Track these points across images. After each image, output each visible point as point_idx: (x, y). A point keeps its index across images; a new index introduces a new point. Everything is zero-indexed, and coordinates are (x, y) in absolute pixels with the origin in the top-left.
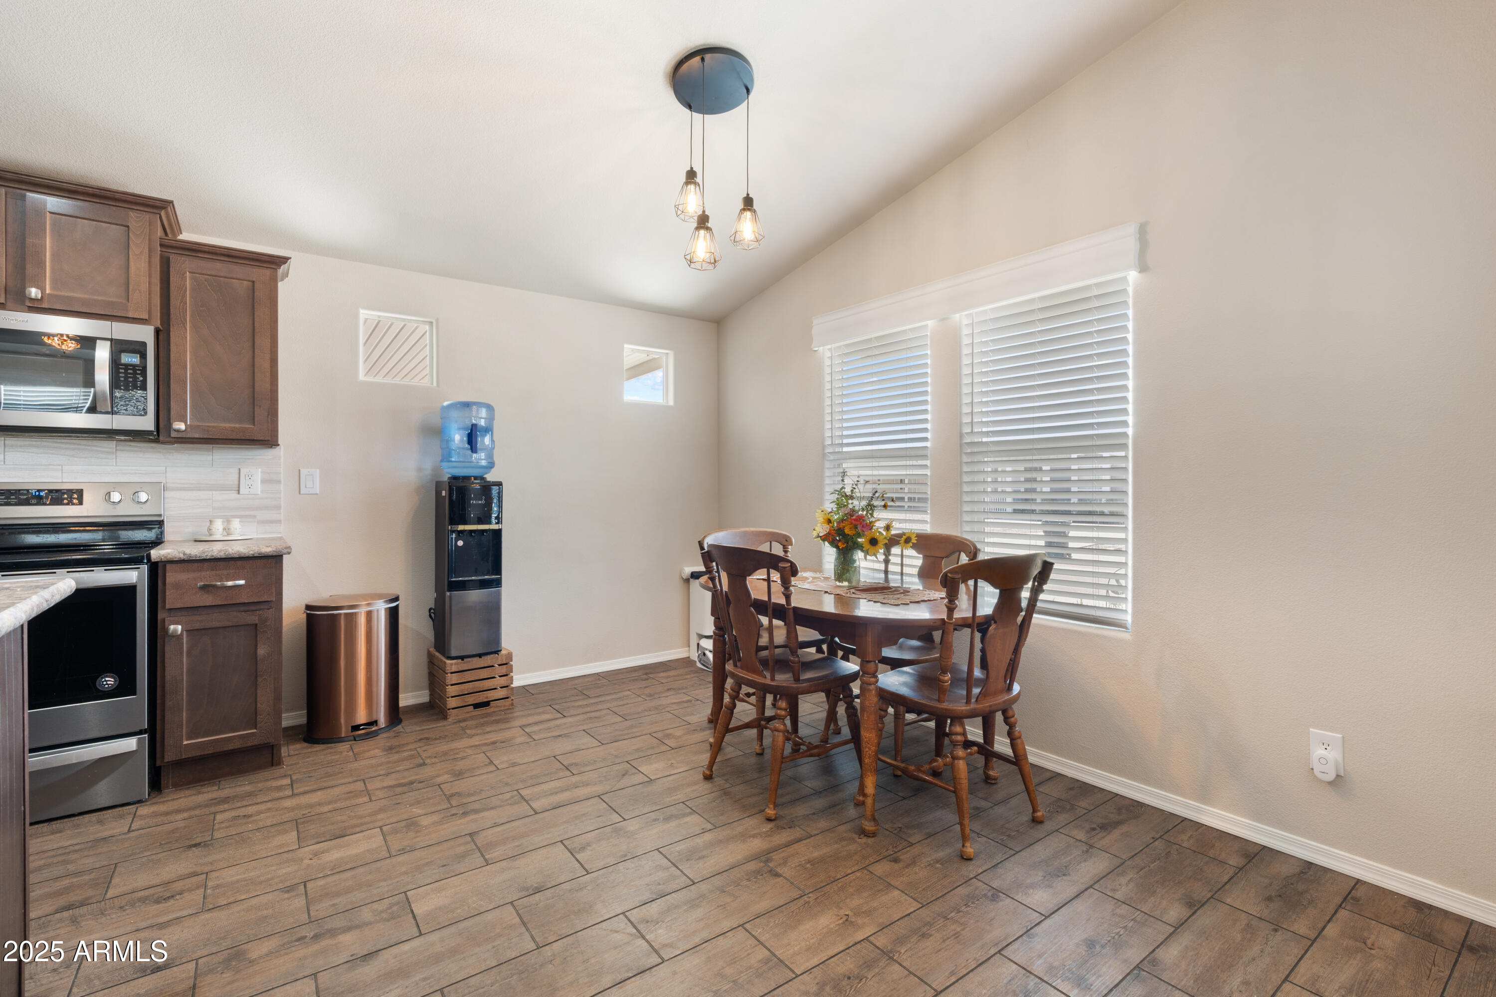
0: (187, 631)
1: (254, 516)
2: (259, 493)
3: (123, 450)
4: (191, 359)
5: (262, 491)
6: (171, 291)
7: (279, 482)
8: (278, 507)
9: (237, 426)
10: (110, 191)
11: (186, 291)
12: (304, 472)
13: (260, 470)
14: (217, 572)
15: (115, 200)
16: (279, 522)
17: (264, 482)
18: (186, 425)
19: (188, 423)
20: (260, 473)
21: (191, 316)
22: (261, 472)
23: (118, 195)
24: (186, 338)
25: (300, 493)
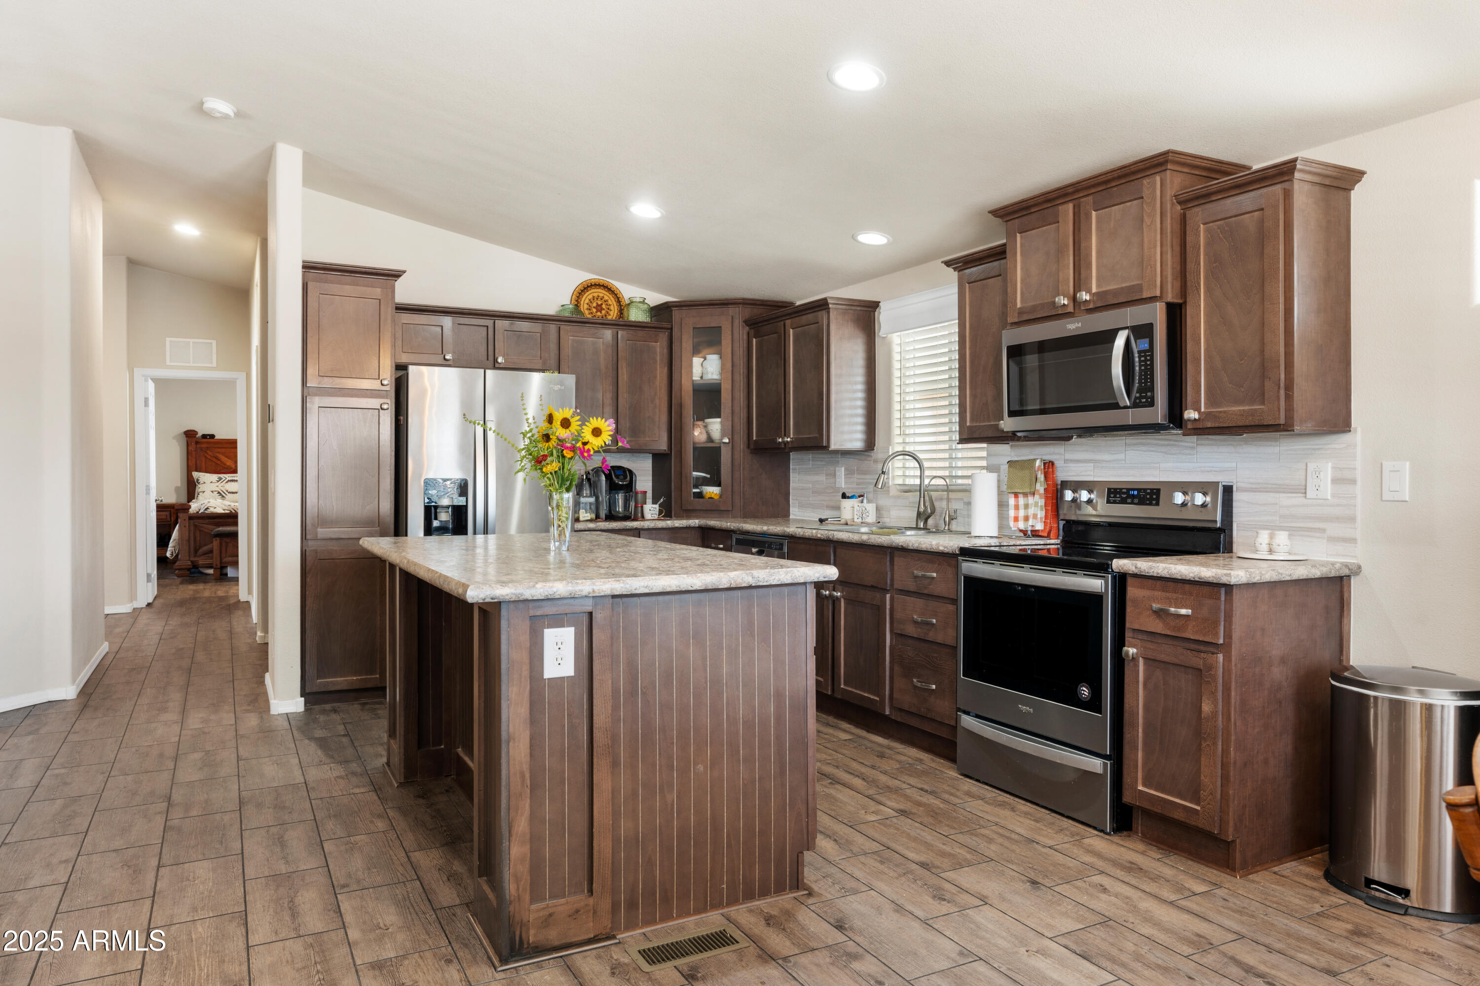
0: (1146, 659)
1: (1324, 530)
2: (1329, 498)
3: (1202, 445)
4: (1205, 331)
5: (1333, 496)
6: (1187, 254)
7: (1353, 482)
8: (1352, 519)
9: (1247, 408)
10: (1126, 167)
11: (1199, 249)
12: (1388, 465)
13: (1330, 464)
14: (1168, 594)
15: (1134, 173)
16: (1353, 540)
17: (1335, 481)
18: (1199, 412)
19: (1203, 410)
20: (1330, 469)
21: (1206, 278)
22: (1333, 468)
23: (1133, 168)
24: (1200, 305)
25: (1382, 500)
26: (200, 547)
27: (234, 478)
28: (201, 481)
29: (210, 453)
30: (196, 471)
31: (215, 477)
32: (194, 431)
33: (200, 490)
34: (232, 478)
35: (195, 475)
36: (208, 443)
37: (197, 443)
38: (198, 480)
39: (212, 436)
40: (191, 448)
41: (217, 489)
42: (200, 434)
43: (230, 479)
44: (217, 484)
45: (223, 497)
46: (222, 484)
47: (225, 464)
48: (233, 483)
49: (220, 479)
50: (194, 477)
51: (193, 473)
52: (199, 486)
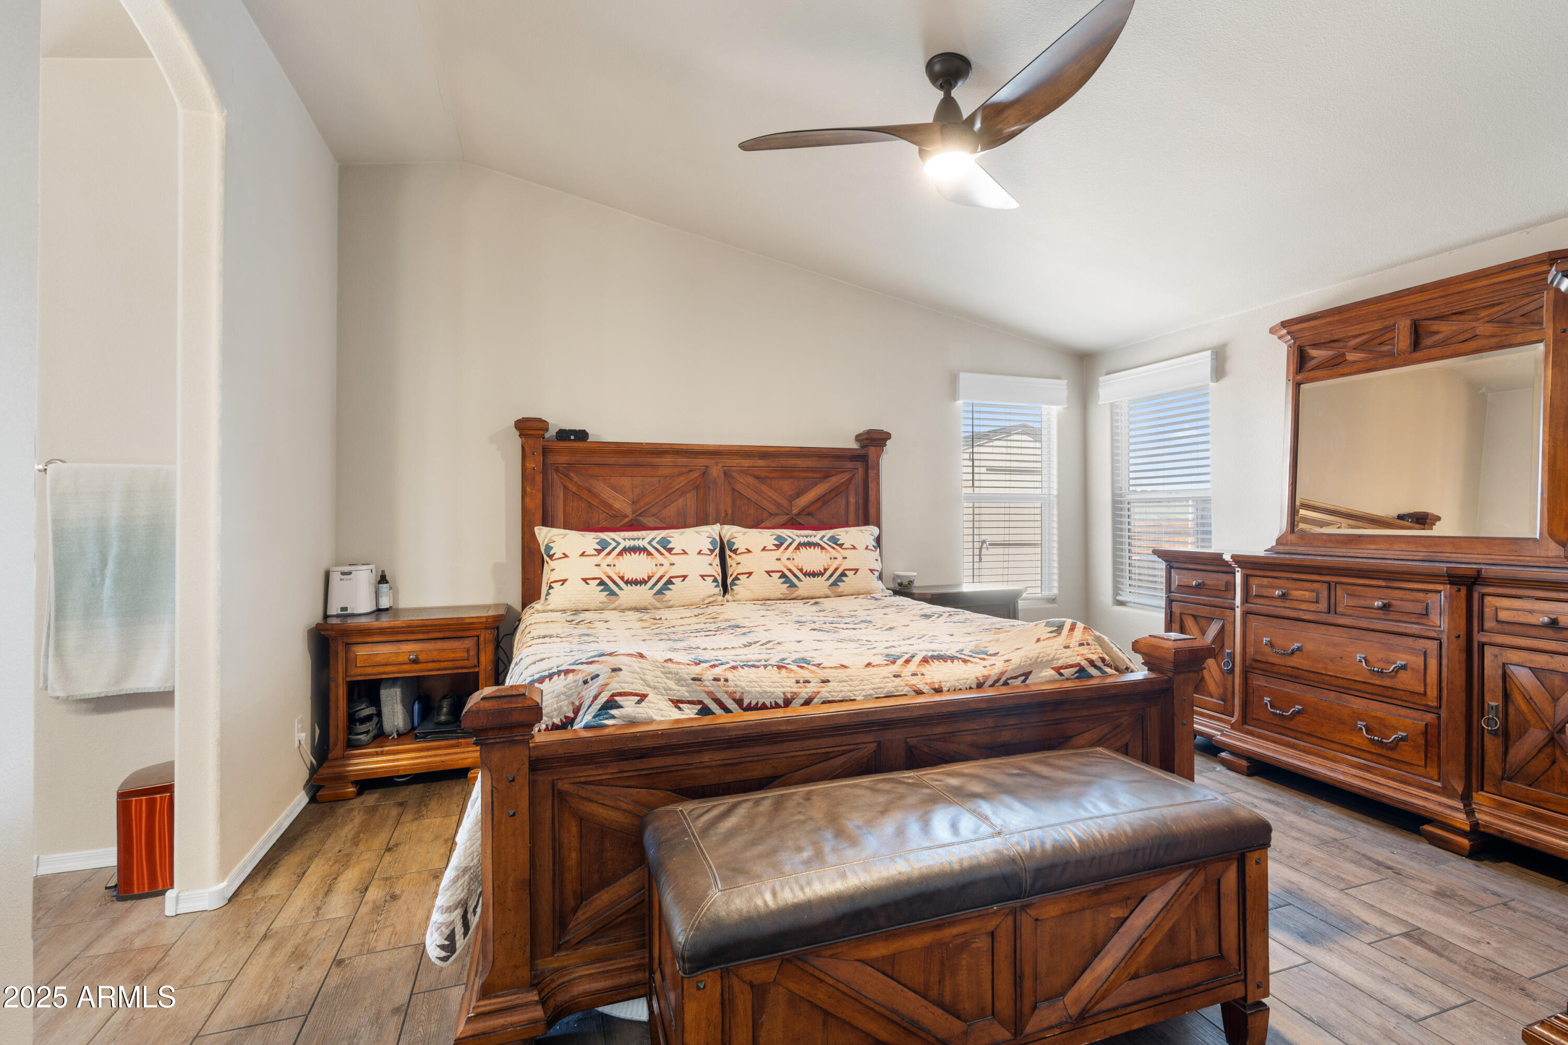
26: (582, 897)
27: (636, 543)
28: (557, 550)
29: (576, 479)
30: (545, 523)
31: (589, 540)
32: (540, 420)
33: (554, 576)
34: (632, 543)
35: (543, 534)
36: (573, 452)
37: (545, 451)
38: (548, 548)
39: (582, 435)
40: (530, 465)
41: (598, 573)
42: (552, 432)
43: (628, 544)
44: (597, 560)
45: (613, 593)
46: (609, 559)
47: (611, 507)
48: (635, 557)
49: (603, 545)
50: (540, 540)
51: (537, 529)
52: (553, 564)
